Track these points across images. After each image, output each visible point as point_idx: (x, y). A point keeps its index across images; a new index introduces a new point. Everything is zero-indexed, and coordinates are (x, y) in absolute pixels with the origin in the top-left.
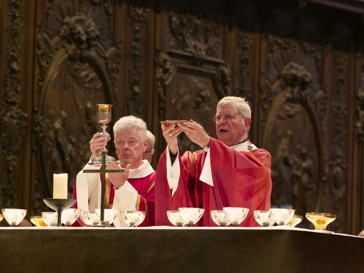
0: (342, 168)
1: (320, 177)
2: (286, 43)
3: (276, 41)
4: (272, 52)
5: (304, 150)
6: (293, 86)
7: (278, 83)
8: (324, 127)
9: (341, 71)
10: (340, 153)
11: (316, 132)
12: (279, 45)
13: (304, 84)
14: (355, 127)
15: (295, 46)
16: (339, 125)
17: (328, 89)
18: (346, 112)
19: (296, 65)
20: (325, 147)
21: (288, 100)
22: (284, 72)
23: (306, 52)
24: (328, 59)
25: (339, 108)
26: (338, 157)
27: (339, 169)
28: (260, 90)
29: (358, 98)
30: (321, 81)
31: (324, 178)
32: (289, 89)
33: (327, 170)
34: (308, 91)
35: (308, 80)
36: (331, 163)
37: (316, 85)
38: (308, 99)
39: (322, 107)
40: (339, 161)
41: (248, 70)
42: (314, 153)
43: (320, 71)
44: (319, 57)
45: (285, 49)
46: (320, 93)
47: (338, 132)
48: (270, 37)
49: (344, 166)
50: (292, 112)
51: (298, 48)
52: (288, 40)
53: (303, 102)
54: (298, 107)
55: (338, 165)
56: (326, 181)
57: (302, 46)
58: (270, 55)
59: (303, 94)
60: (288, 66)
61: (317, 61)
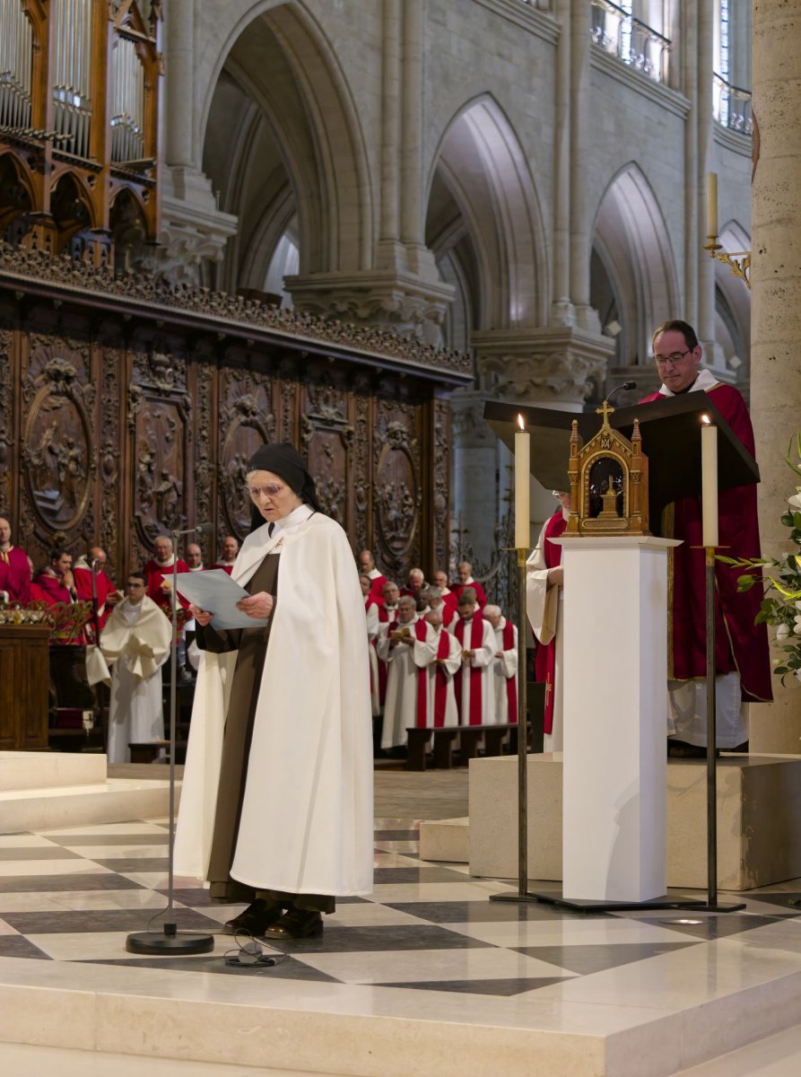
0: (114, 456)
1: (89, 464)
2: (50, 340)
3: (38, 338)
4: (34, 348)
5: (71, 440)
6: (57, 381)
7: (41, 377)
8: (93, 418)
9: (110, 366)
10: (110, 442)
11: (84, 423)
12: (42, 342)
13: (68, 379)
14: (126, 418)
15: (59, 343)
16: (109, 416)
17: (96, 383)
18: (117, 404)
19: (59, 360)
20: (93, 436)
21: (52, 394)
22: (47, 367)
23: (72, 349)
24: (96, 355)
25: (109, 401)
26: (109, 445)
27: (110, 457)
28: (21, 384)
29: (129, 392)
30: (89, 375)
31: (93, 466)
32: (53, 383)
33: (96, 458)
34: (75, 384)
35: (72, 374)
36: (101, 451)
37: (85, 379)
38: (74, 391)
39: (90, 400)
40: (110, 449)
41: (8, 365)
42: (82, 443)
43: (88, 366)
44: (87, 353)
45: (48, 345)
46: (88, 386)
47: (109, 423)
48: (31, 334)
49: (116, 454)
50: (57, 405)
51: (63, 344)
52: (52, 337)
53: (69, 395)
54: (63, 400)
55: (109, 453)
56: (94, 469)
57: (67, 343)
58: (32, 351)
59: (68, 388)
60: (52, 362)
61: (84, 357)
